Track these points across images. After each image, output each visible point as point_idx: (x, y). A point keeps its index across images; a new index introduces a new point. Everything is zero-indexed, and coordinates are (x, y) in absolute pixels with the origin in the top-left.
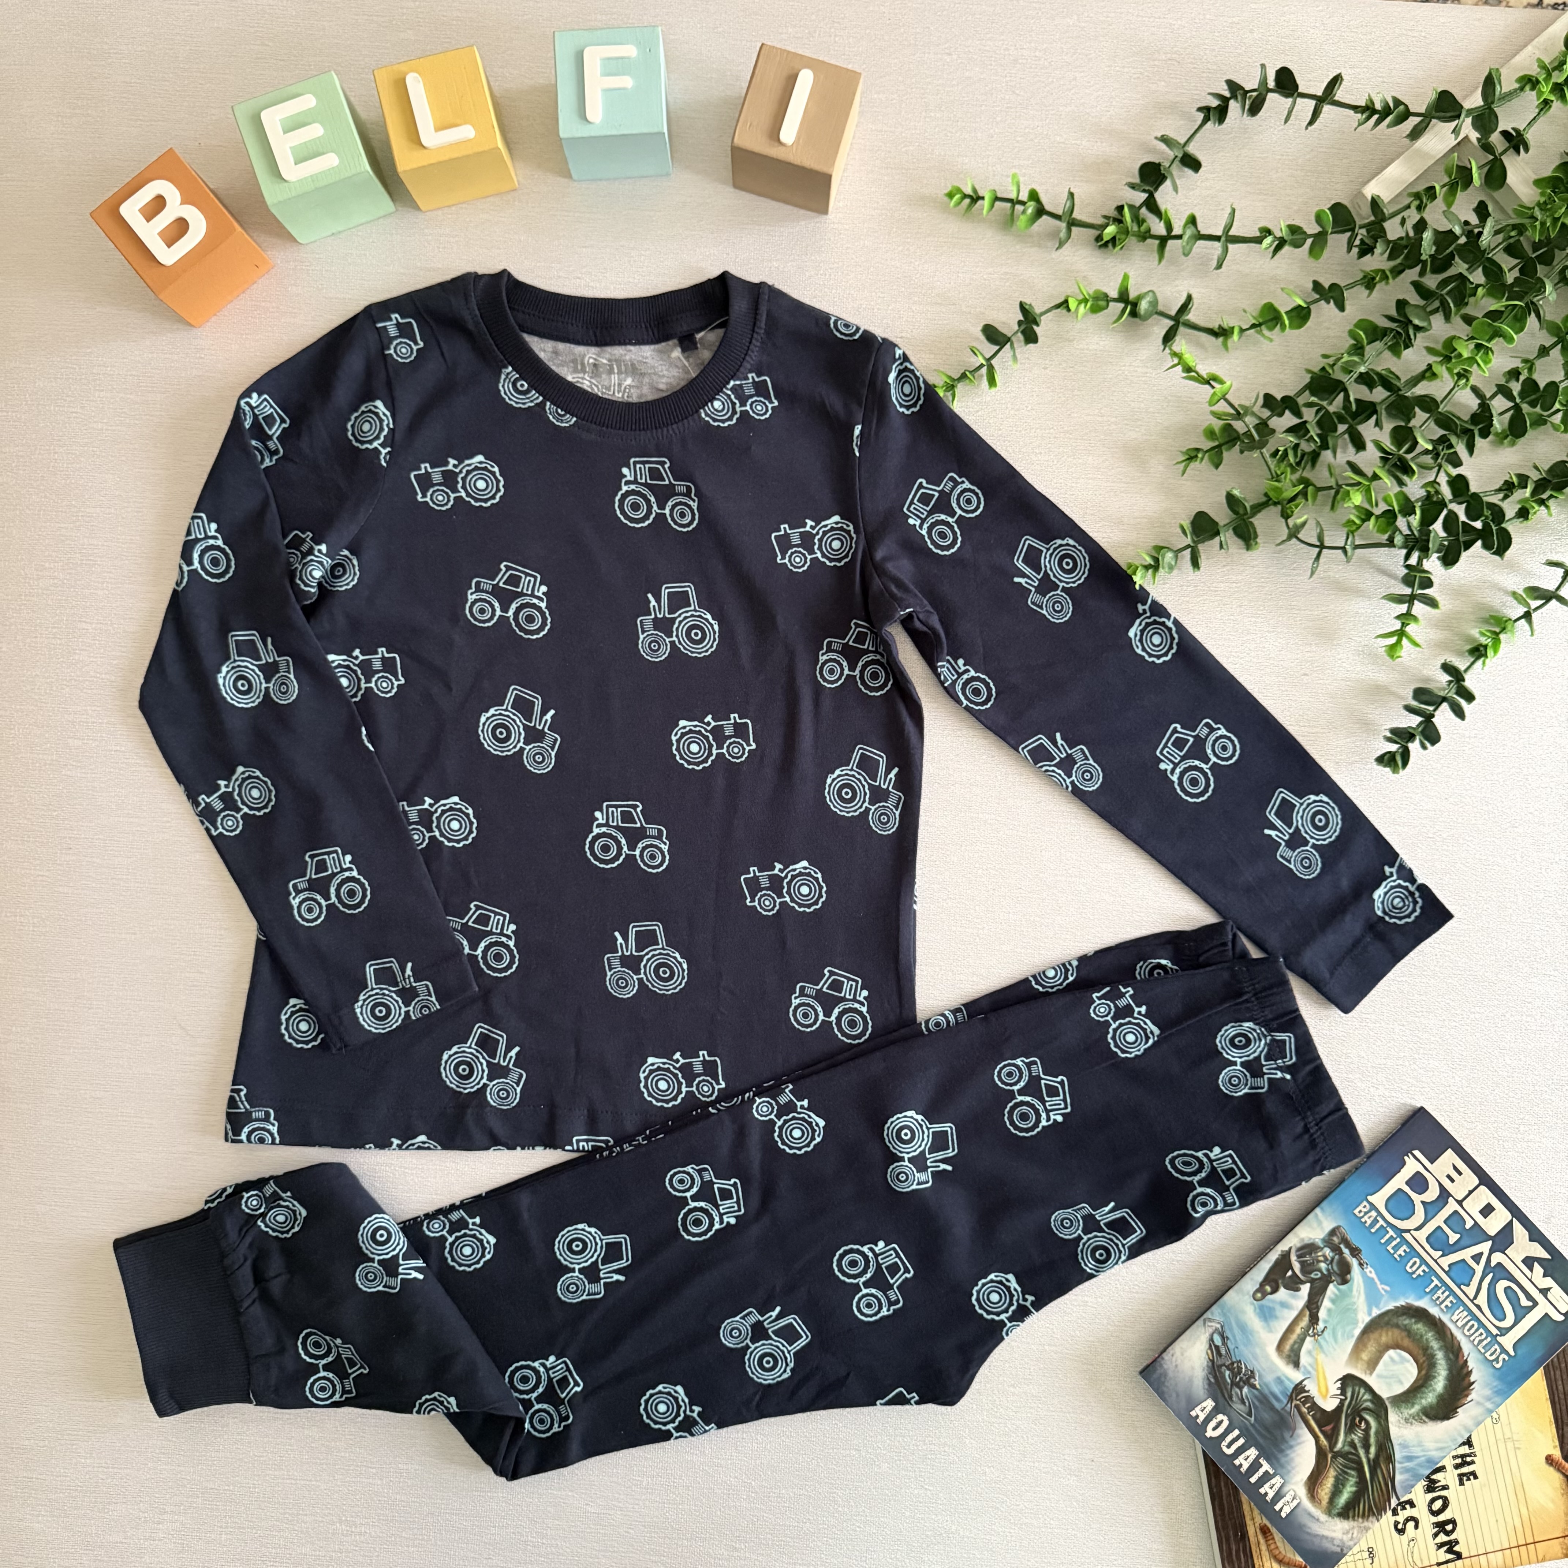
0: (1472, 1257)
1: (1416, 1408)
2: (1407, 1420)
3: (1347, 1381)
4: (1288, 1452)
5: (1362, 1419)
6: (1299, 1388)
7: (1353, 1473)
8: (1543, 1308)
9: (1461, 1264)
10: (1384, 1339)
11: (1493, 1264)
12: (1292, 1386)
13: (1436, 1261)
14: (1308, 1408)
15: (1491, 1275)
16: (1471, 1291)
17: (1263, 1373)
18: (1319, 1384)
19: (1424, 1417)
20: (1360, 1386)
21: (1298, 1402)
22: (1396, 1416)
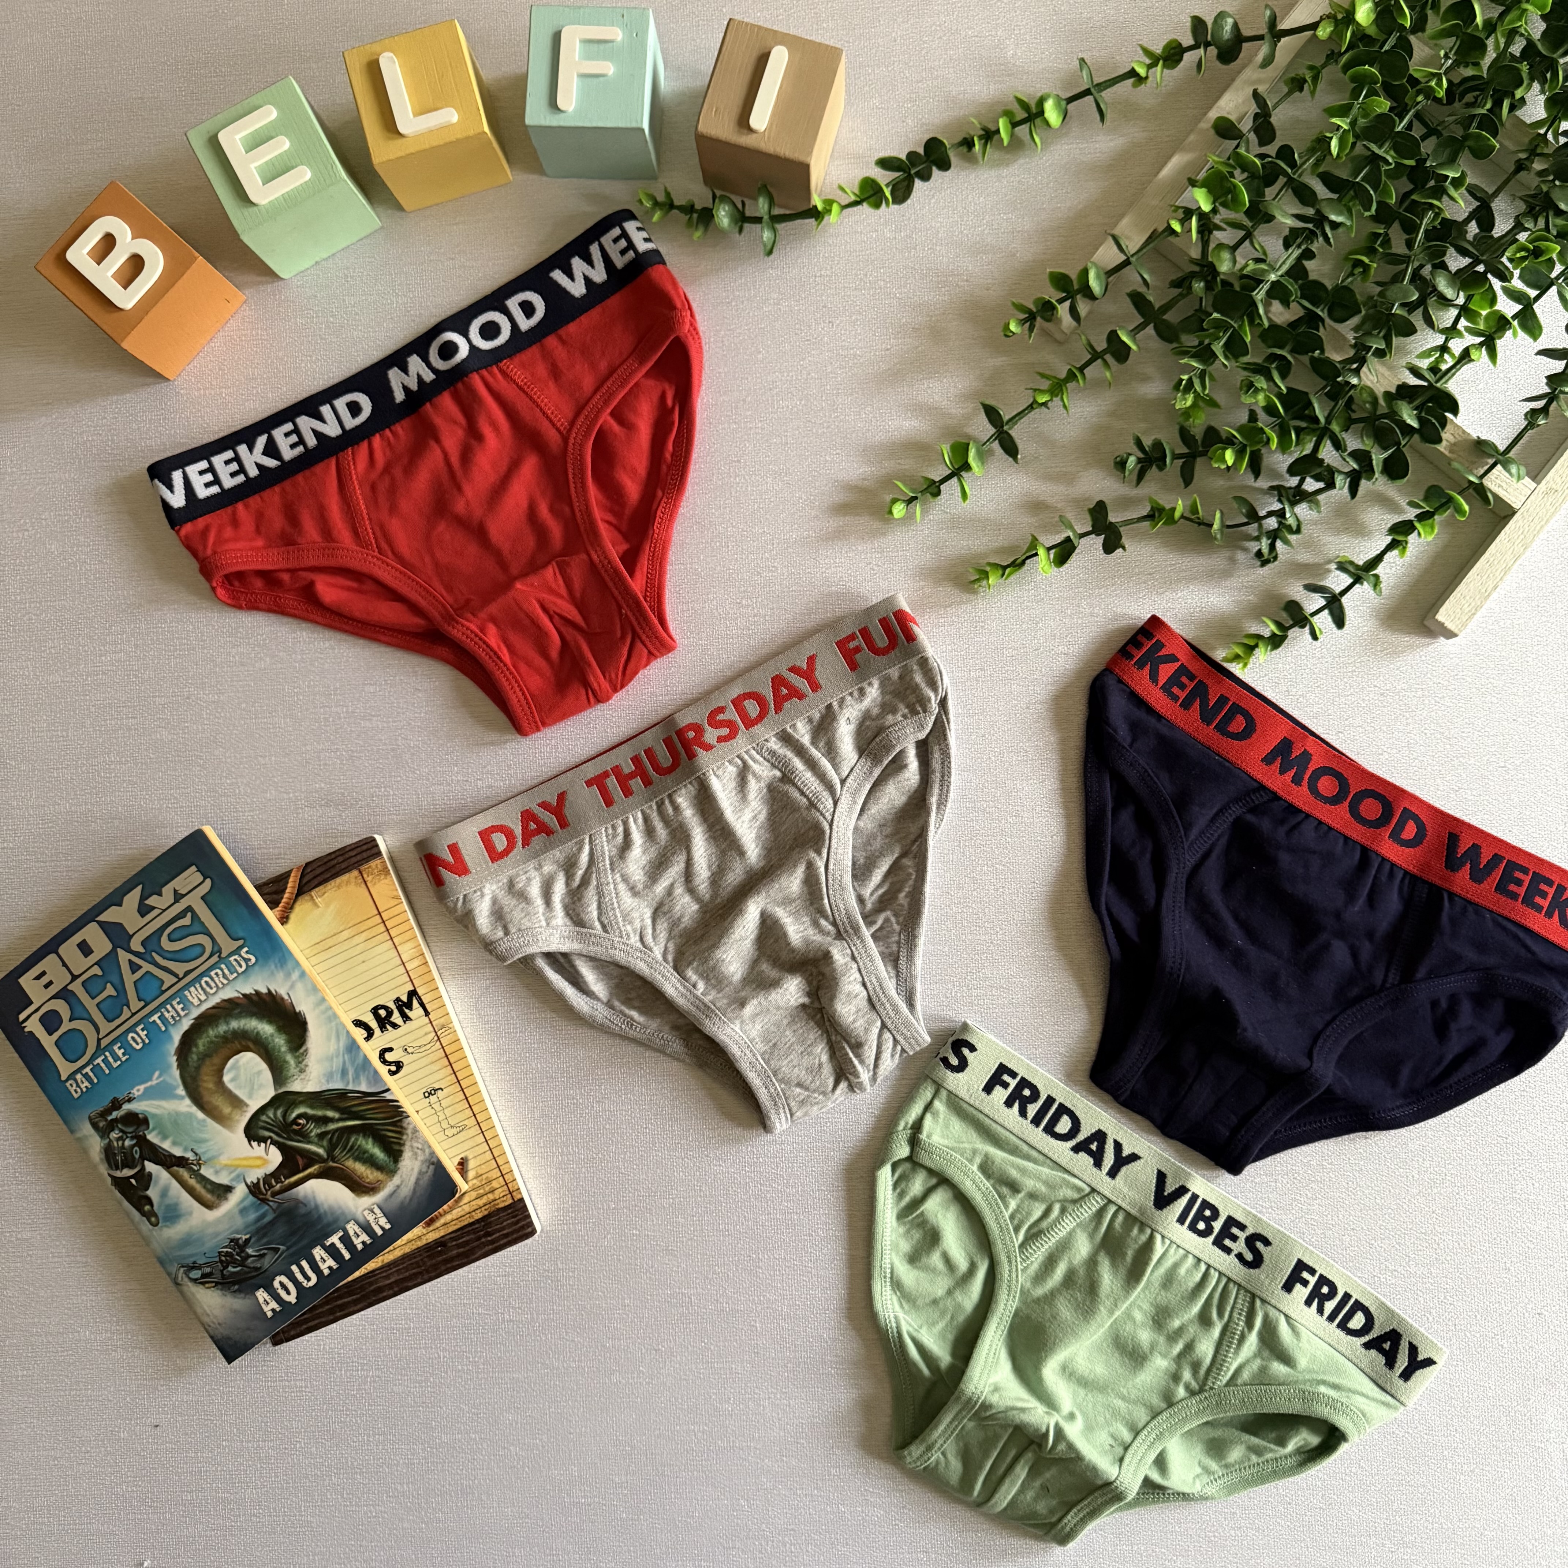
0: (133, 973)
3: (252, 1133)
4: (322, 1211)
5: (294, 1122)
6: (254, 1189)
7: (353, 1139)
8: (195, 900)
9: (139, 985)
10: (211, 1085)
11: (142, 950)
12: (251, 1197)
13: (133, 1014)
15: (154, 954)
16: (169, 980)
17: (234, 1228)
18: (254, 1166)
19: (301, 1051)
20: (259, 1119)
21: (269, 1193)
22: (296, 1082)
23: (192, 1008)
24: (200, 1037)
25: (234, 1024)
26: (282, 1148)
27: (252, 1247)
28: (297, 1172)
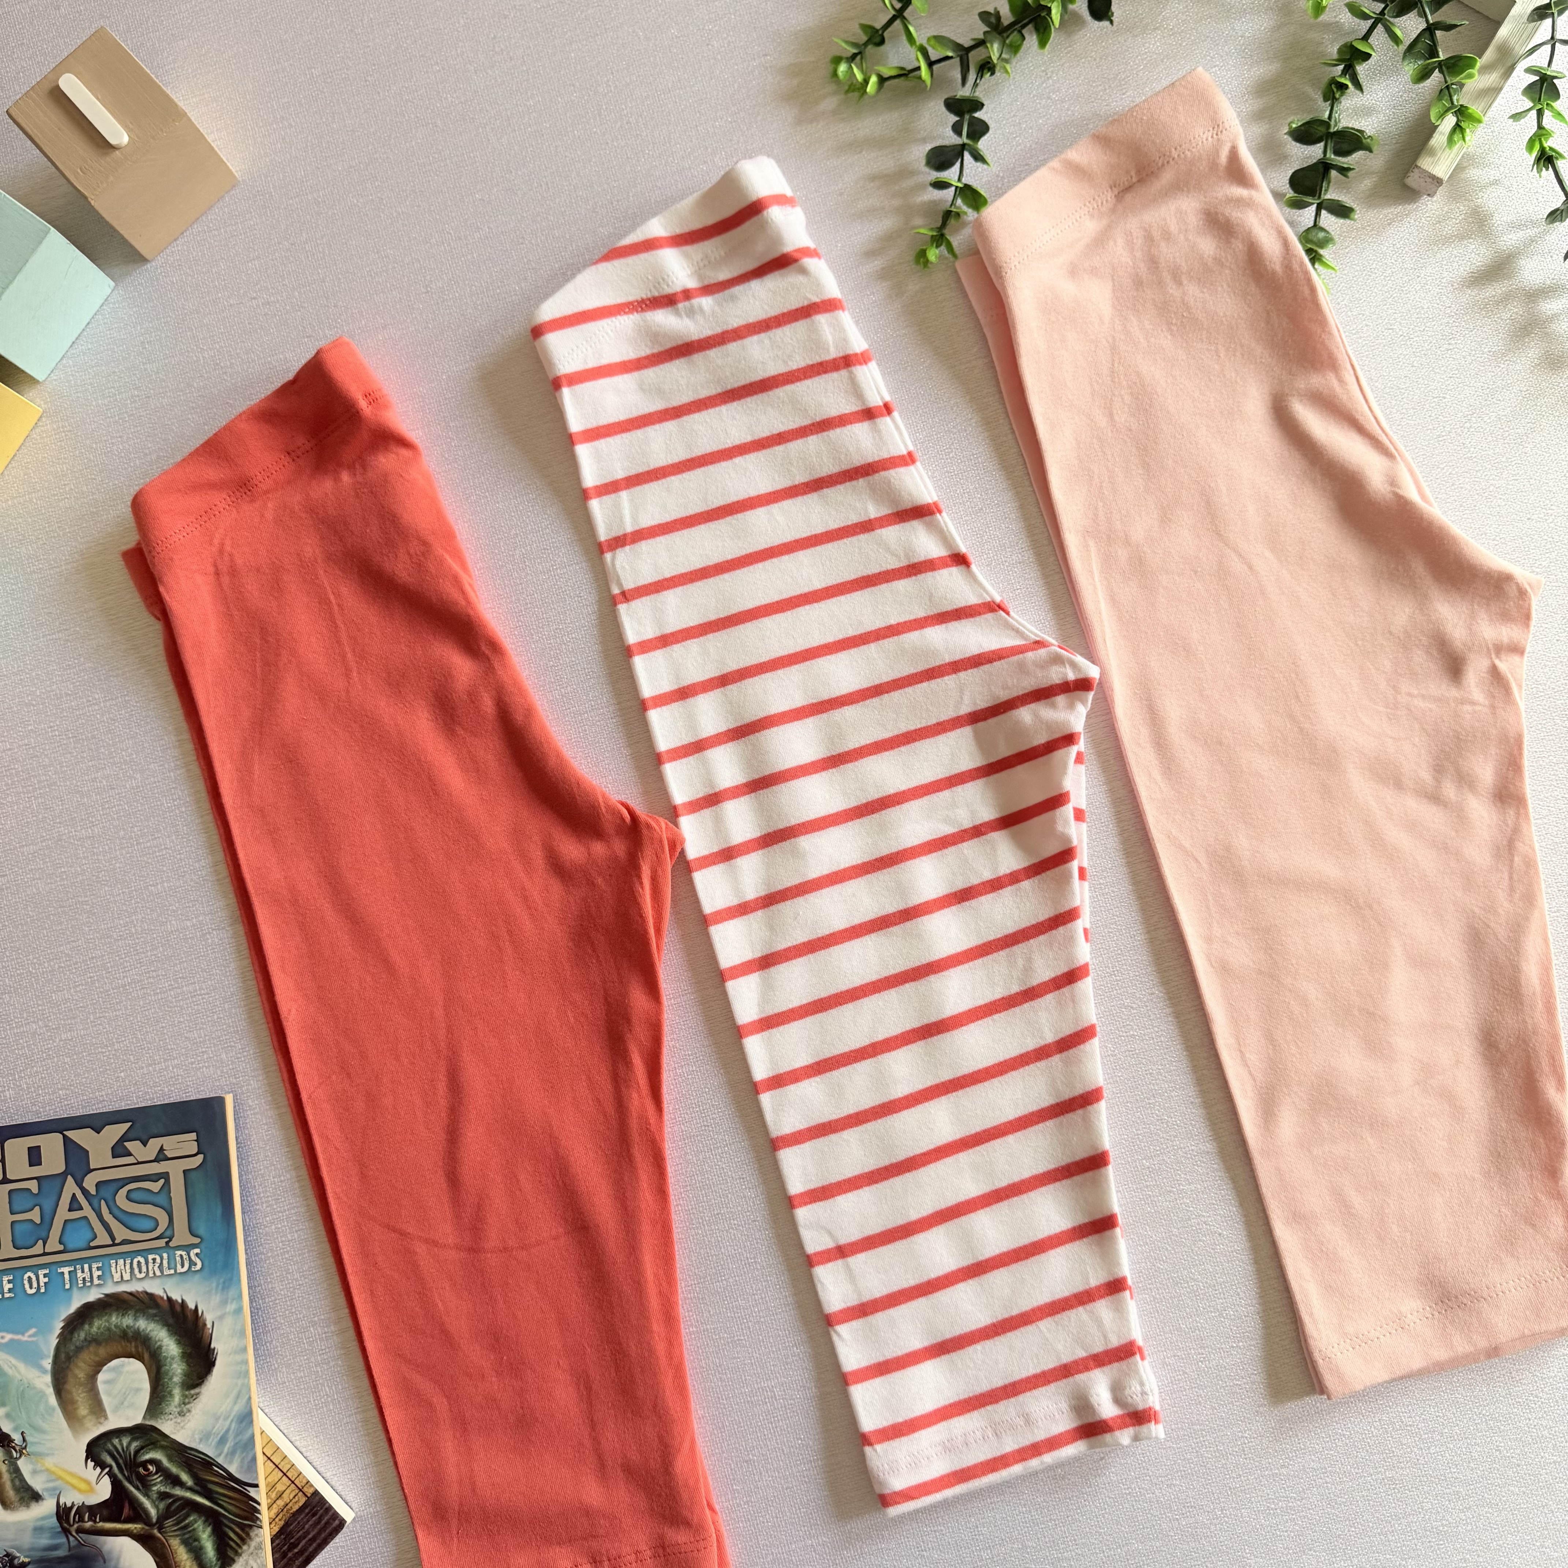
0: (69, 1210)
1: (177, 1392)
2: (181, 1414)
3: (93, 1451)
5: (144, 1464)
6: (63, 1513)
7: (192, 1518)
8: (176, 1170)
9: (69, 1226)
10: (81, 1375)
11: (93, 1192)
12: (55, 1519)
13: (45, 1254)
14: (90, 1519)
15: (103, 1202)
16: (103, 1238)
17: (17, 1543)
18: (74, 1487)
19: (193, 1392)
20: (110, 1440)
21: (76, 1526)
22: (169, 1422)
23: (110, 1283)
24: (99, 1317)
25: (143, 1324)
26: (116, 1485)
28: (117, 1520)
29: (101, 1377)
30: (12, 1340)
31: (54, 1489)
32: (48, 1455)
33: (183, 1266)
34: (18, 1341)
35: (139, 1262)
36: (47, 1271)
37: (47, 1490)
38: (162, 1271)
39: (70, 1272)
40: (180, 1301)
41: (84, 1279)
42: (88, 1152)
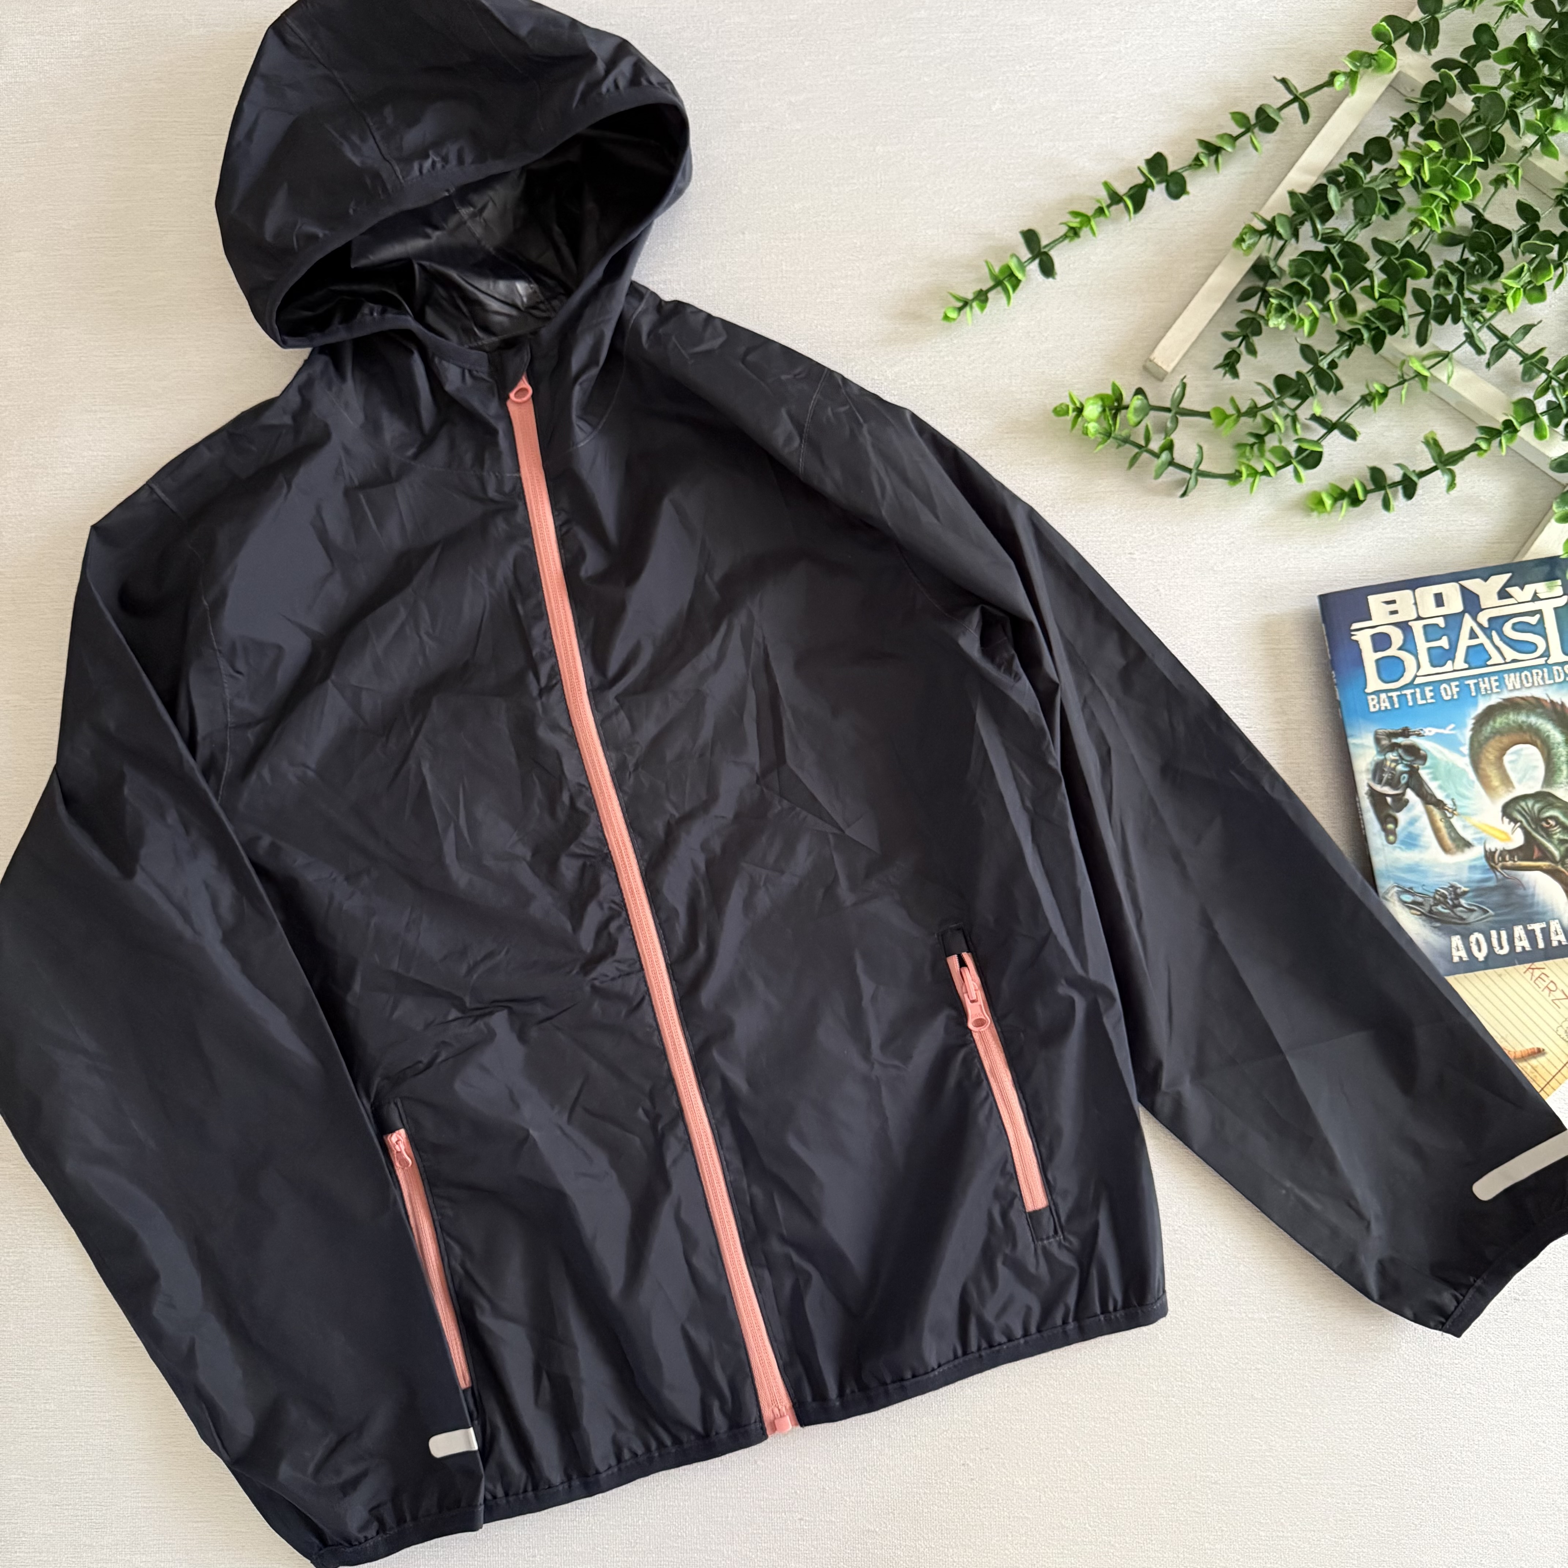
0: (1470, 638)
3: (1507, 810)
4: (1535, 900)
5: (1546, 820)
6: (1489, 856)
8: (1548, 608)
9: (1470, 651)
10: (1491, 757)
11: (1486, 625)
12: (1484, 860)
13: (1455, 671)
15: (1494, 633)
16: (1496, 658)
17: (1458, 878)
18: (1497, 838)
20: (1518, 803)
21: (1500, 864)
22: (1562, 790)
23: (1505, 690)
24: (1501, 715)
25: (1533, 720)
26: (1527, 834)
27: (1466, 899)
28: (1531, 860)
29: (1507, 759)
30: (1437, 734)
31: (1481, 839)
32: (1473, 815)
33: (1559, 677)
34: (1441, 734)
35: (1526, 676)
36: (1457, 683)
37: (1475, 839)
38: (1544, 681)
39: (1475, 684)
40: (1560, 703)
41: (1486, 689)
42: (1478, 596)
